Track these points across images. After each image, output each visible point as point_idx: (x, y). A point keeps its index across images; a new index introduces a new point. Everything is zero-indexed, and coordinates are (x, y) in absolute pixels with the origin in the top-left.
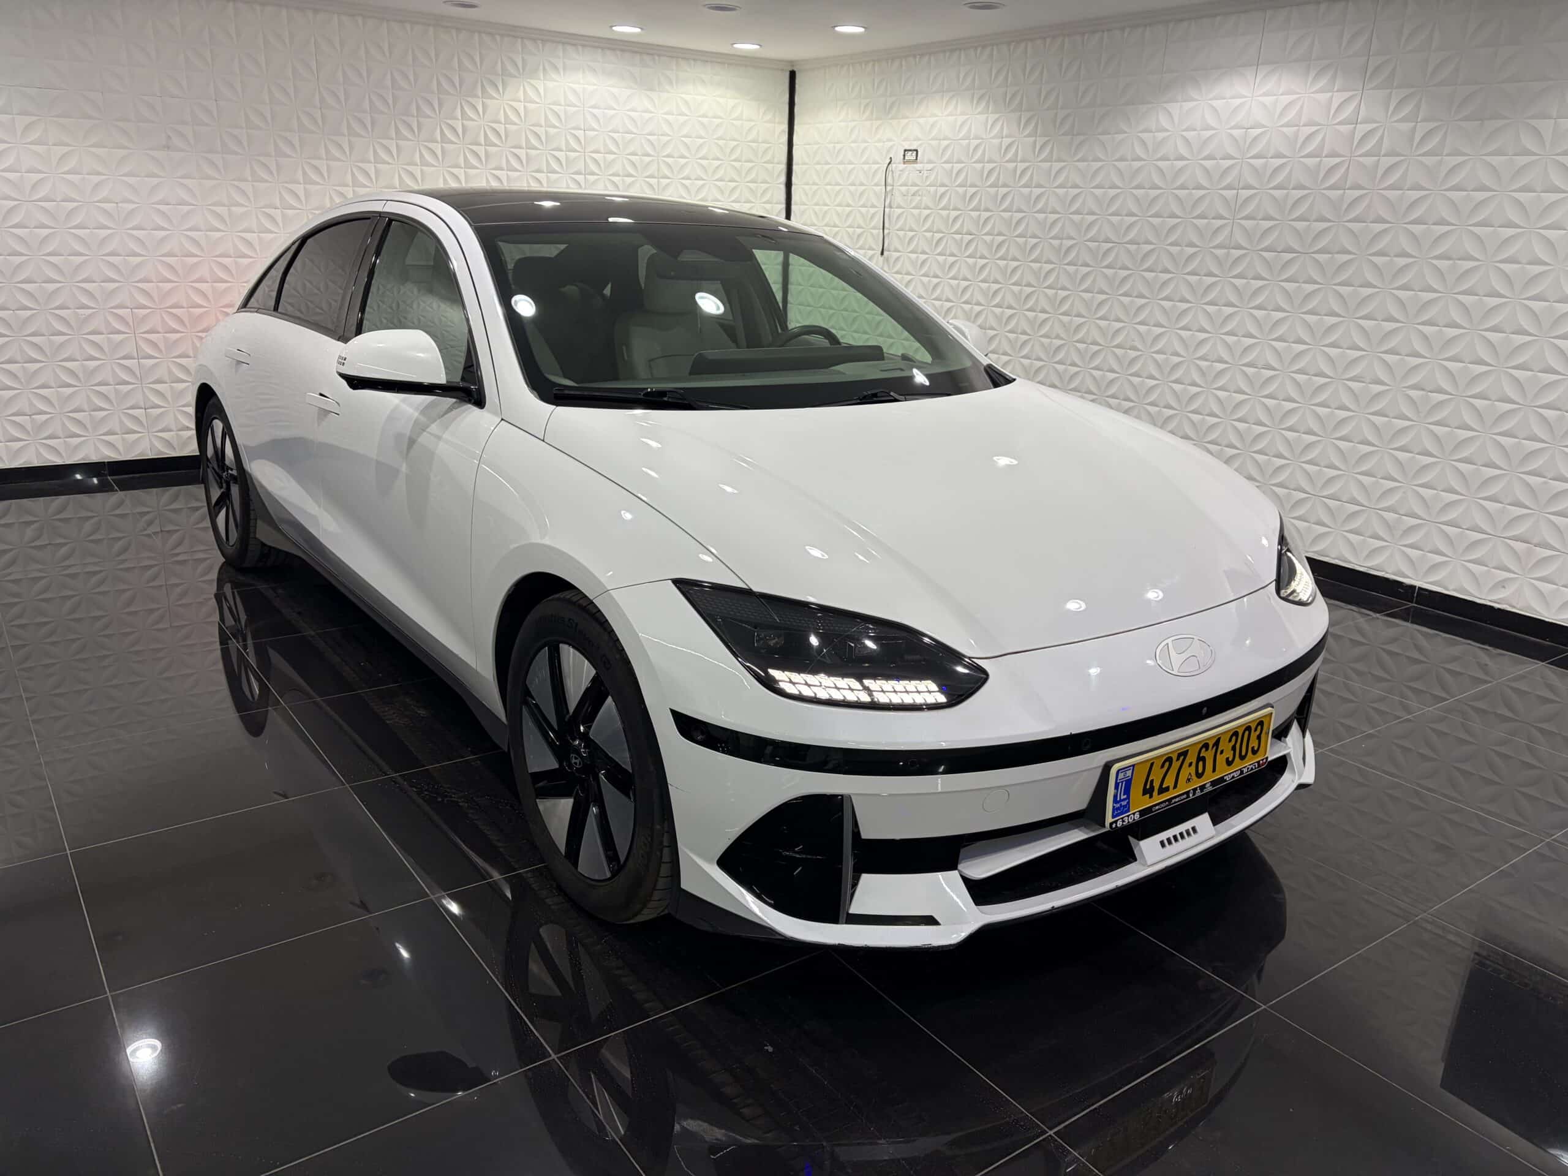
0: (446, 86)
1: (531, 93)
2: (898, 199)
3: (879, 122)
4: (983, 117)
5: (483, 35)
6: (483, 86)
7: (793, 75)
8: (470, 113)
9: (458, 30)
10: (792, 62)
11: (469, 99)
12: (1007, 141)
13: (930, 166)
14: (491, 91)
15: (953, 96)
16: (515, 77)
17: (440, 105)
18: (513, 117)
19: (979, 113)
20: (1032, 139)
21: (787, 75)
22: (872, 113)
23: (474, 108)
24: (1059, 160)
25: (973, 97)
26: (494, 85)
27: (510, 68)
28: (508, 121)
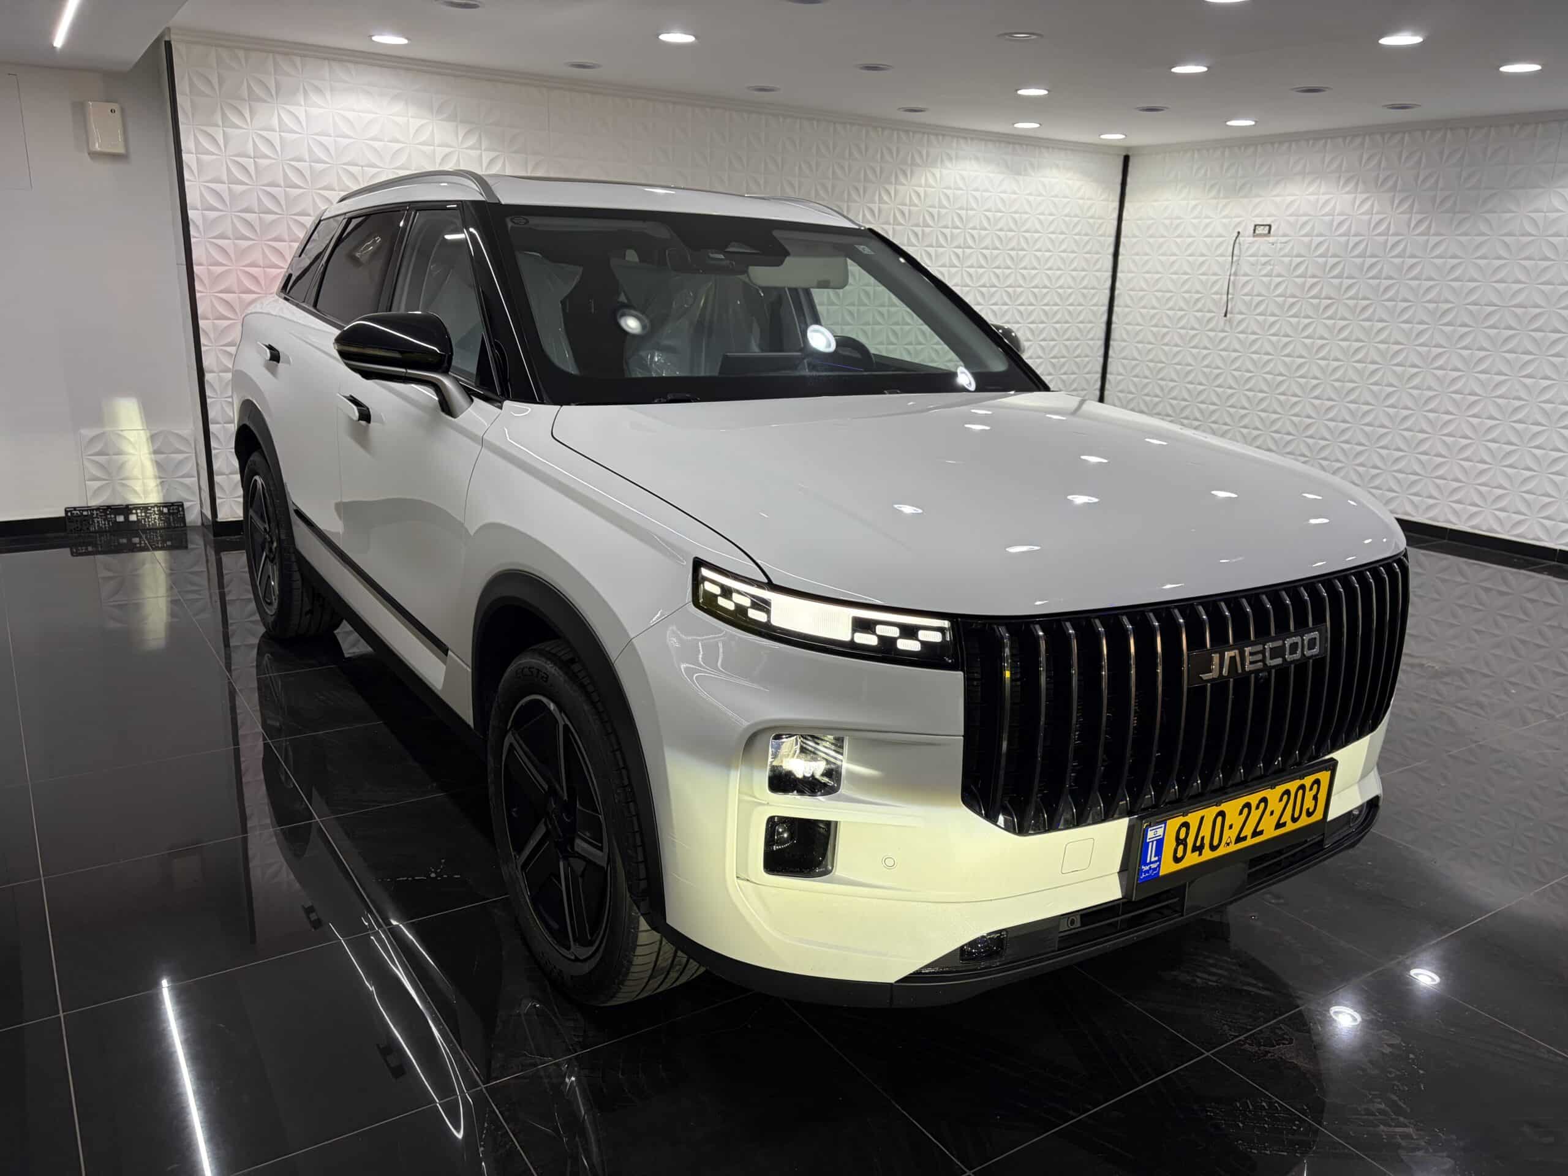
2: (1245, 268)
3: (1224, 201)
4: (1351, 197)
6: (896, 175)
7: (1126, 160)
10: (1128, 148)
11: (886, 186)
12: (1376, 218)
13: (1284, 239)
15: (1317, 178)
16: (920, 166)
18: (915, 199)
19: (1347, 193)
20: (1407, 216)
21: (1122, 159)
22: (1219, 191)
23: (888, 192)
24: (1437, 234)
25: (1340, 177)
26: (905, 173)
27: (918, 160)
28: (912, 204)
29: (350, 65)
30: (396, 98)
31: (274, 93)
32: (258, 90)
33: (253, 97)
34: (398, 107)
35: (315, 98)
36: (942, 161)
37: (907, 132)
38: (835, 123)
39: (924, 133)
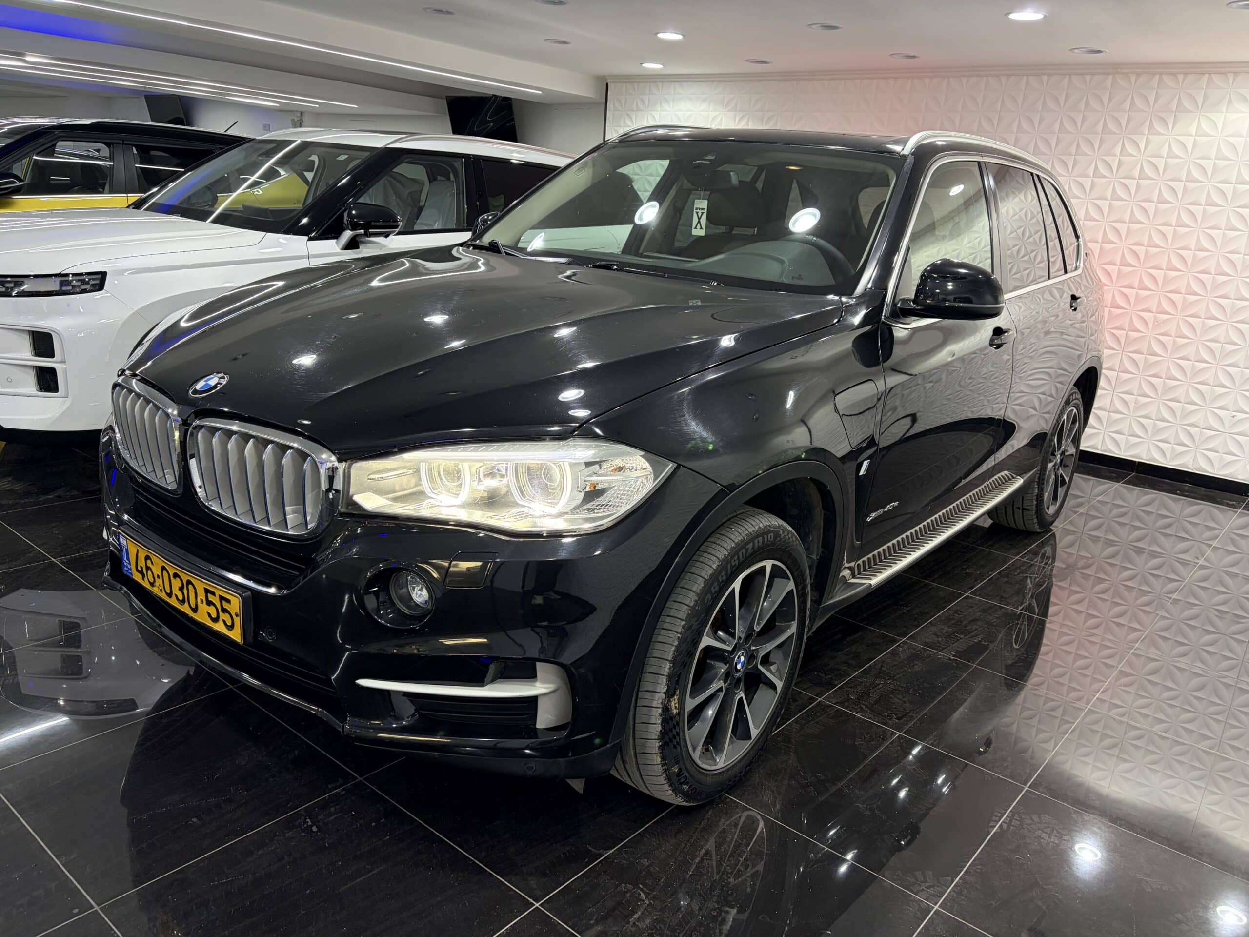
0: (1111, 126)
1: (1205, 125)
5: (1165, 77)
6: (1151, 123)
8: (1130, 149)
9: (1138, 75)
11: (1131, 136)
14: (1158, 127)
16: (1190, 112)
17: (1102, 142)
18: (1176, 150)
23: (1136, 144)
26: (1164, 122)
27: (1187, 104)
28: (1171, 155)
29: (685, 84)
30: (704, 100)
31: (647, 104)
32: (641, 106)
33: (638, 109)
34: (704, 106)
35: (666, 106)
36: (1230, 102)
37: (1174, 75)
38: (1070, 75)
39: (1203, 74)
